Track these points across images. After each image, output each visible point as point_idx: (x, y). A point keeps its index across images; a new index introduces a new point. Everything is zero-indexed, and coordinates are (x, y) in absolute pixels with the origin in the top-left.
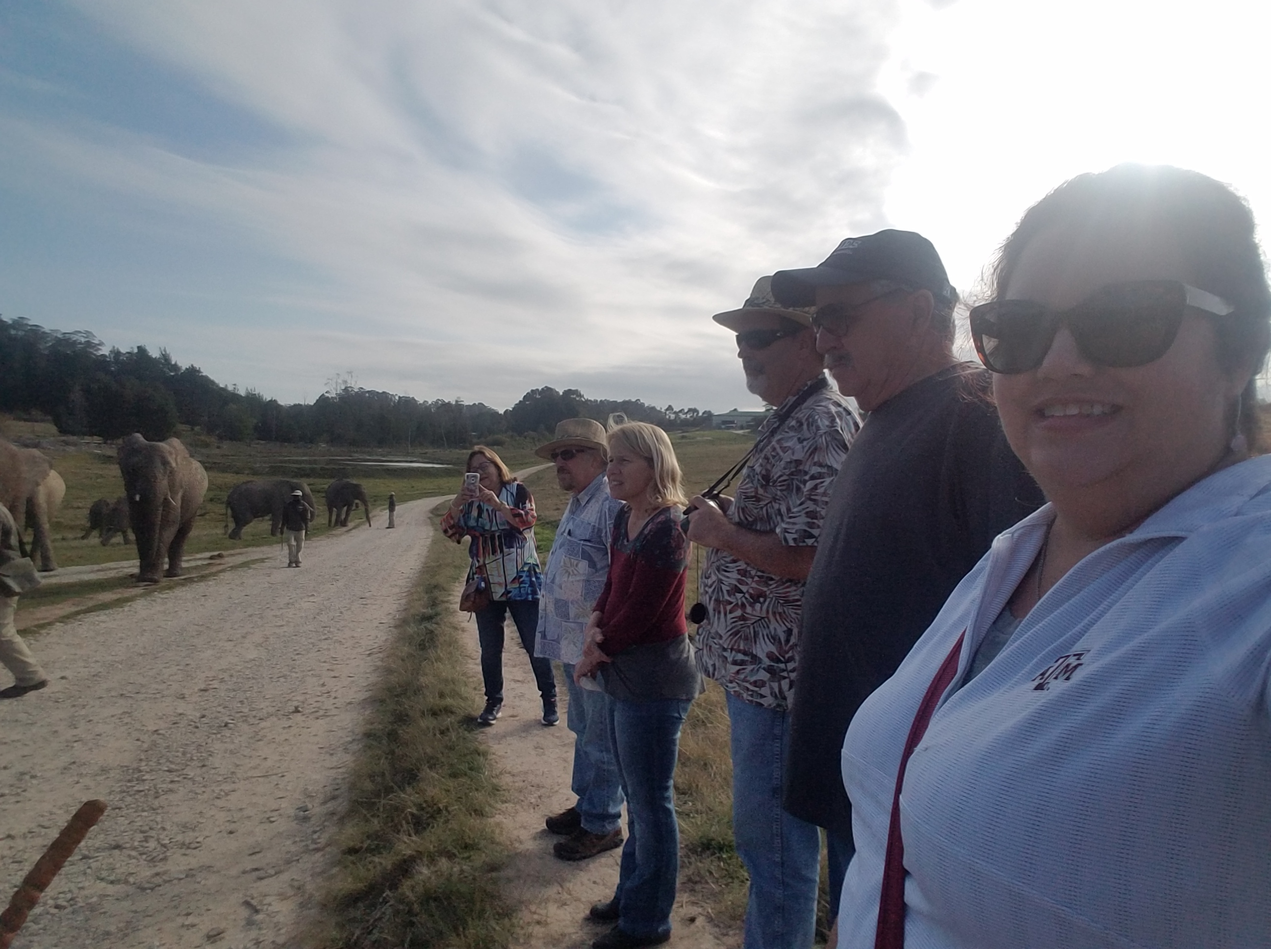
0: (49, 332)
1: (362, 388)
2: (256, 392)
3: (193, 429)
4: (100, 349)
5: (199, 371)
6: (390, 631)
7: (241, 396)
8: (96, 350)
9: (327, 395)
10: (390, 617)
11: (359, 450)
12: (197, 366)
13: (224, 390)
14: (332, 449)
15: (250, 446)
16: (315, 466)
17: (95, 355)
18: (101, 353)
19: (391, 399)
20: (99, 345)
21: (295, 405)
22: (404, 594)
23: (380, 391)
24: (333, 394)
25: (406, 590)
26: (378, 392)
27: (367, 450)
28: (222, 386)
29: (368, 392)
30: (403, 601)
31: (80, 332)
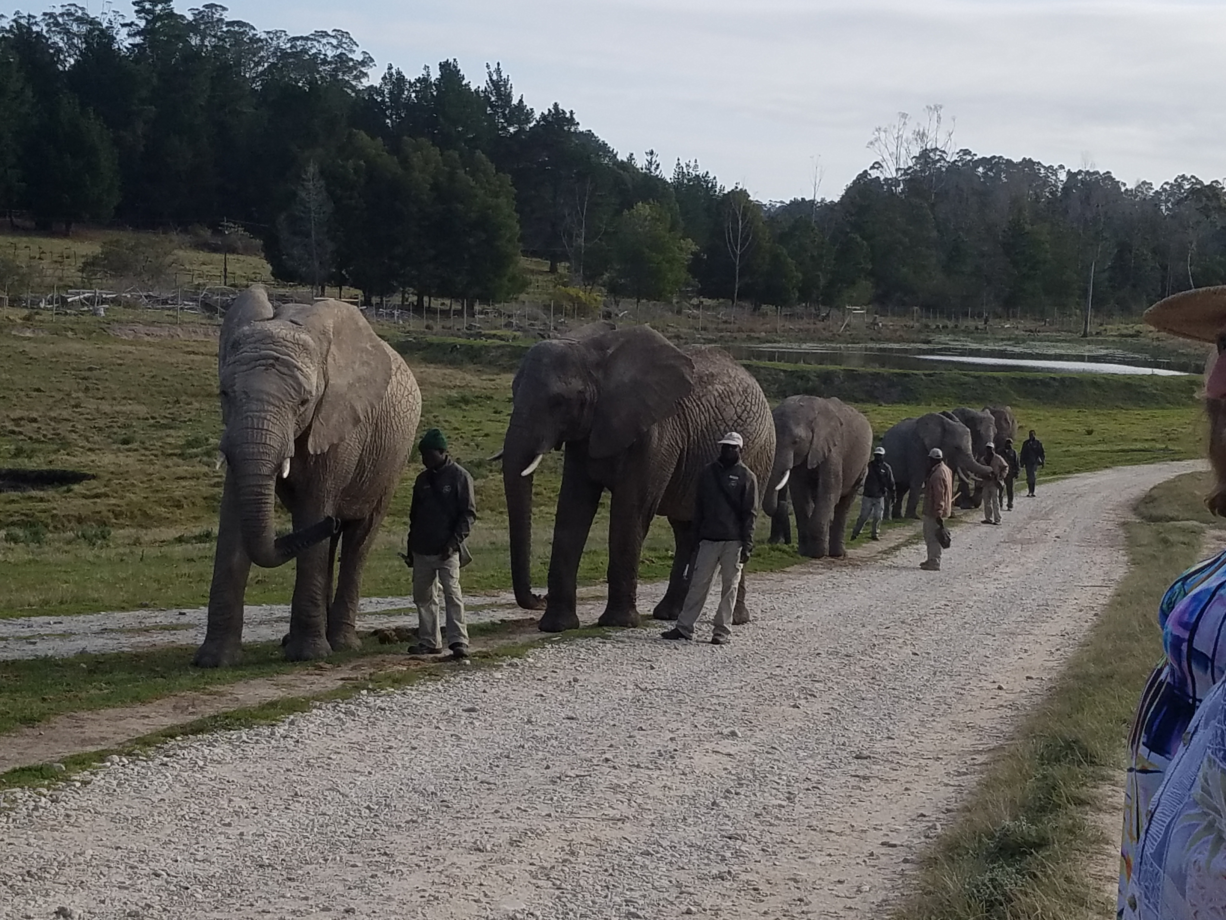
0: (264, 36)
1: (966, 152)
2: (701, 172)
3: (553, 270)
4: (366, 75)
5: (571, 121)
6: (902, 874)
7: (663, 181)
8: (356, 78)
9: (874, 174)
10: (920, 826)
11: (950, 324)
12: (565, 107)
13: (627, 166)
14: (881, 321)
15: (679, 312)
16: (831, 367)
17: (353, 88)
18: (366, 82)
19: (1045, 181)
20: (363, 63)
21: (794, 203)
22: (981, 759)
23: (1017, 159)
24: (889, 172)
25: (993, 744)
26: (1009, 161)
27: (971, 323)
28: (622, 157)
29: (984, 161)
30: (971, 781)
31: (325, 34)
